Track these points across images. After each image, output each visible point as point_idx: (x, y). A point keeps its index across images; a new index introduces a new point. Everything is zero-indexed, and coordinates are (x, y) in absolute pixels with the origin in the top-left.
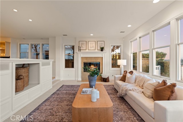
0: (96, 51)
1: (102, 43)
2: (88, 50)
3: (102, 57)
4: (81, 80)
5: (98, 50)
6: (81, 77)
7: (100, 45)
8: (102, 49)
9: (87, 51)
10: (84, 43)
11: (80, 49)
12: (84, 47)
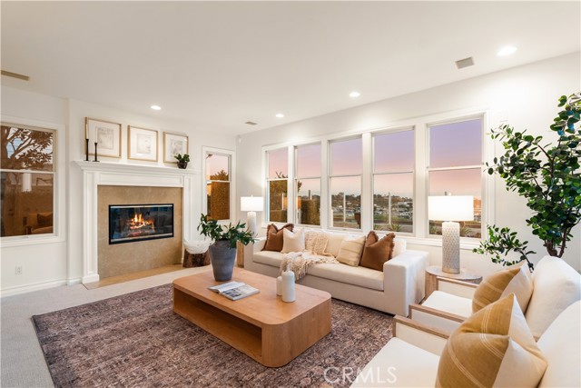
0: (161, 165)
1: (181, 143)
2: (128, 157)
3: (182, 189)
4: (98, 279)
5: (165, 162)
6: (99, 265)
7: (174, 147)
8: (182, 162)
9: (124, 161)
10: (108, 130)
11: (92, 150)
12: (109, 145)
